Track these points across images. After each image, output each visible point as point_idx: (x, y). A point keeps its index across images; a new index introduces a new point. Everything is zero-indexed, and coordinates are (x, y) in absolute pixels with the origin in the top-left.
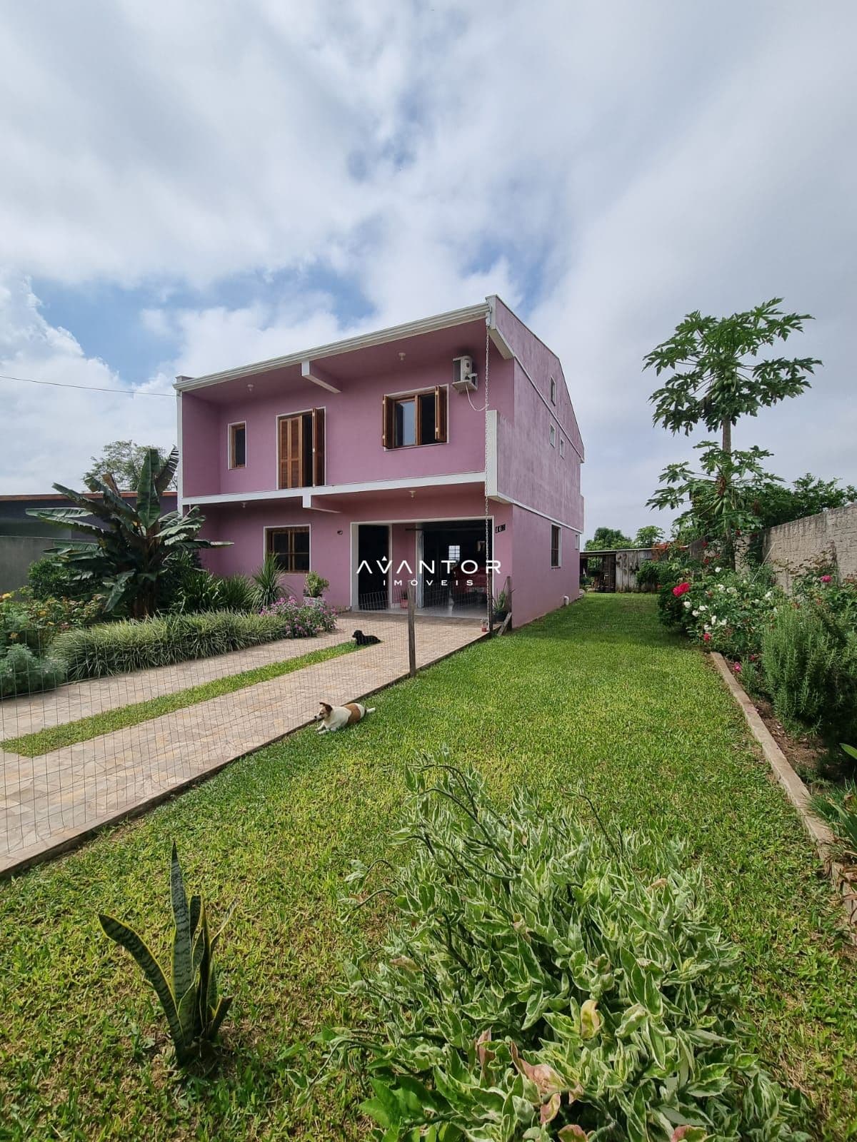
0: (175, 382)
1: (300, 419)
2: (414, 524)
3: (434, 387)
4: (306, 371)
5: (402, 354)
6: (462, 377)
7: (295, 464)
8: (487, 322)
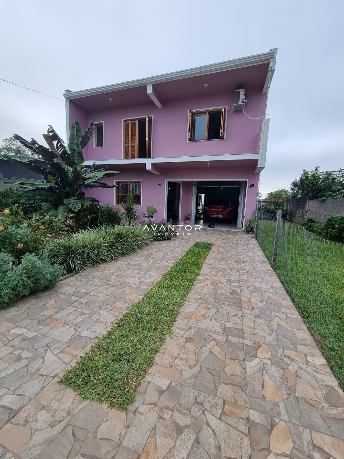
0: (64, 93)
1: (137, 122)
2: (193, 182)
3: (221, 107)
4: (150, 90)
5: (206, 85)
6: (241, 101)
7: (133, 147)
8: (271, 65)
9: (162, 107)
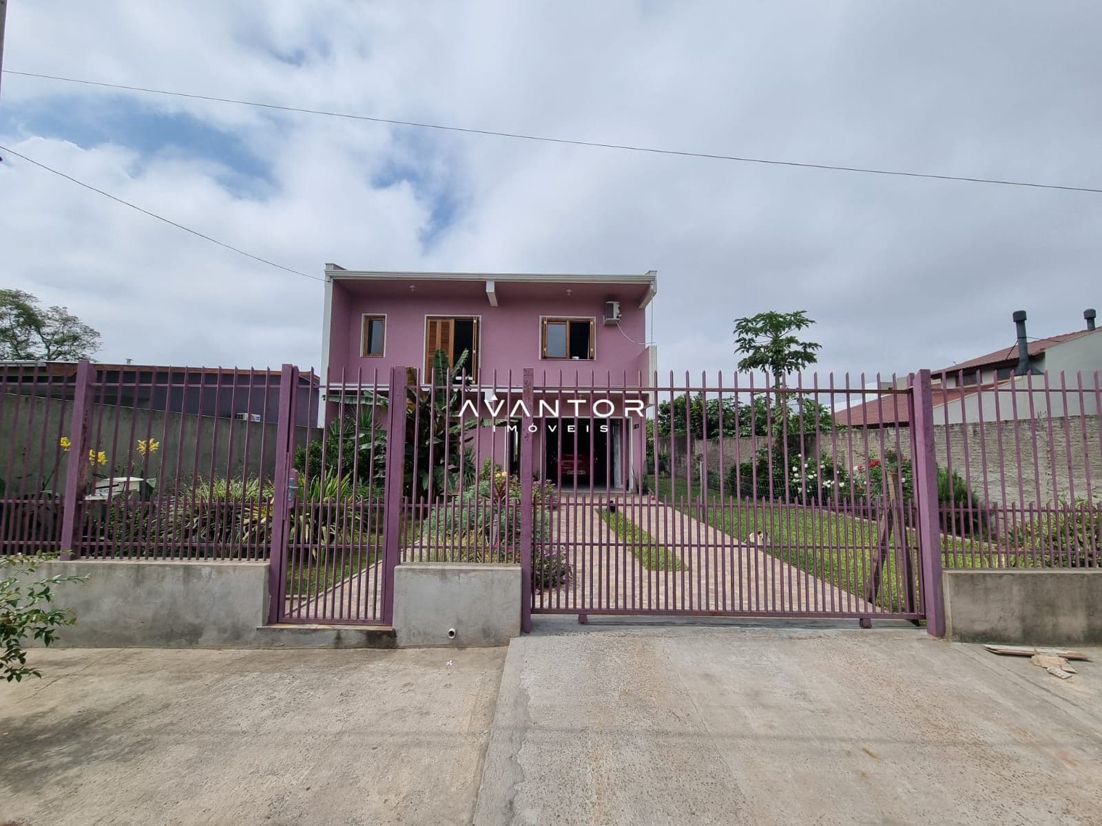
1: (452, 324)
3: (589, 318)
4: (490, 289)
5: (569, 291)
6: (615, 316)
8: (652, 287)
9: (497, 305)
